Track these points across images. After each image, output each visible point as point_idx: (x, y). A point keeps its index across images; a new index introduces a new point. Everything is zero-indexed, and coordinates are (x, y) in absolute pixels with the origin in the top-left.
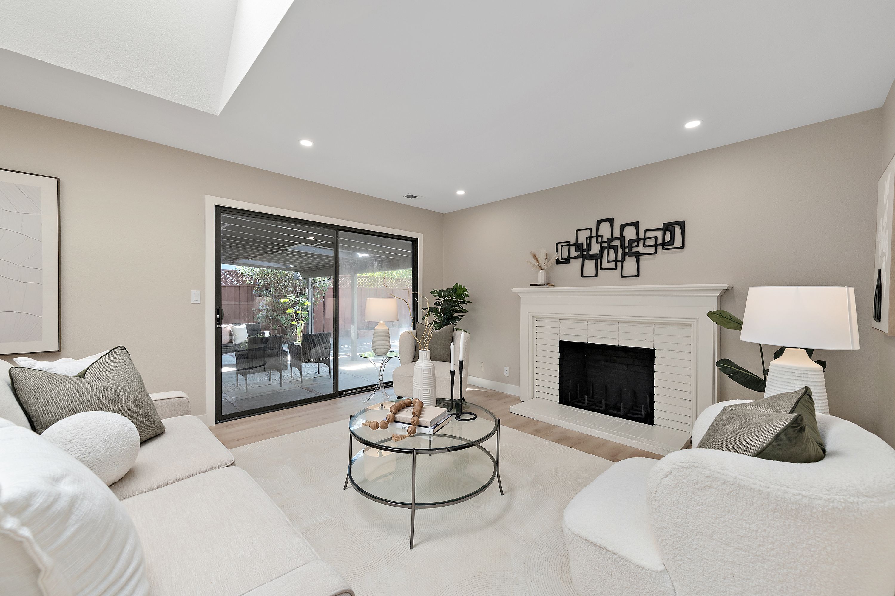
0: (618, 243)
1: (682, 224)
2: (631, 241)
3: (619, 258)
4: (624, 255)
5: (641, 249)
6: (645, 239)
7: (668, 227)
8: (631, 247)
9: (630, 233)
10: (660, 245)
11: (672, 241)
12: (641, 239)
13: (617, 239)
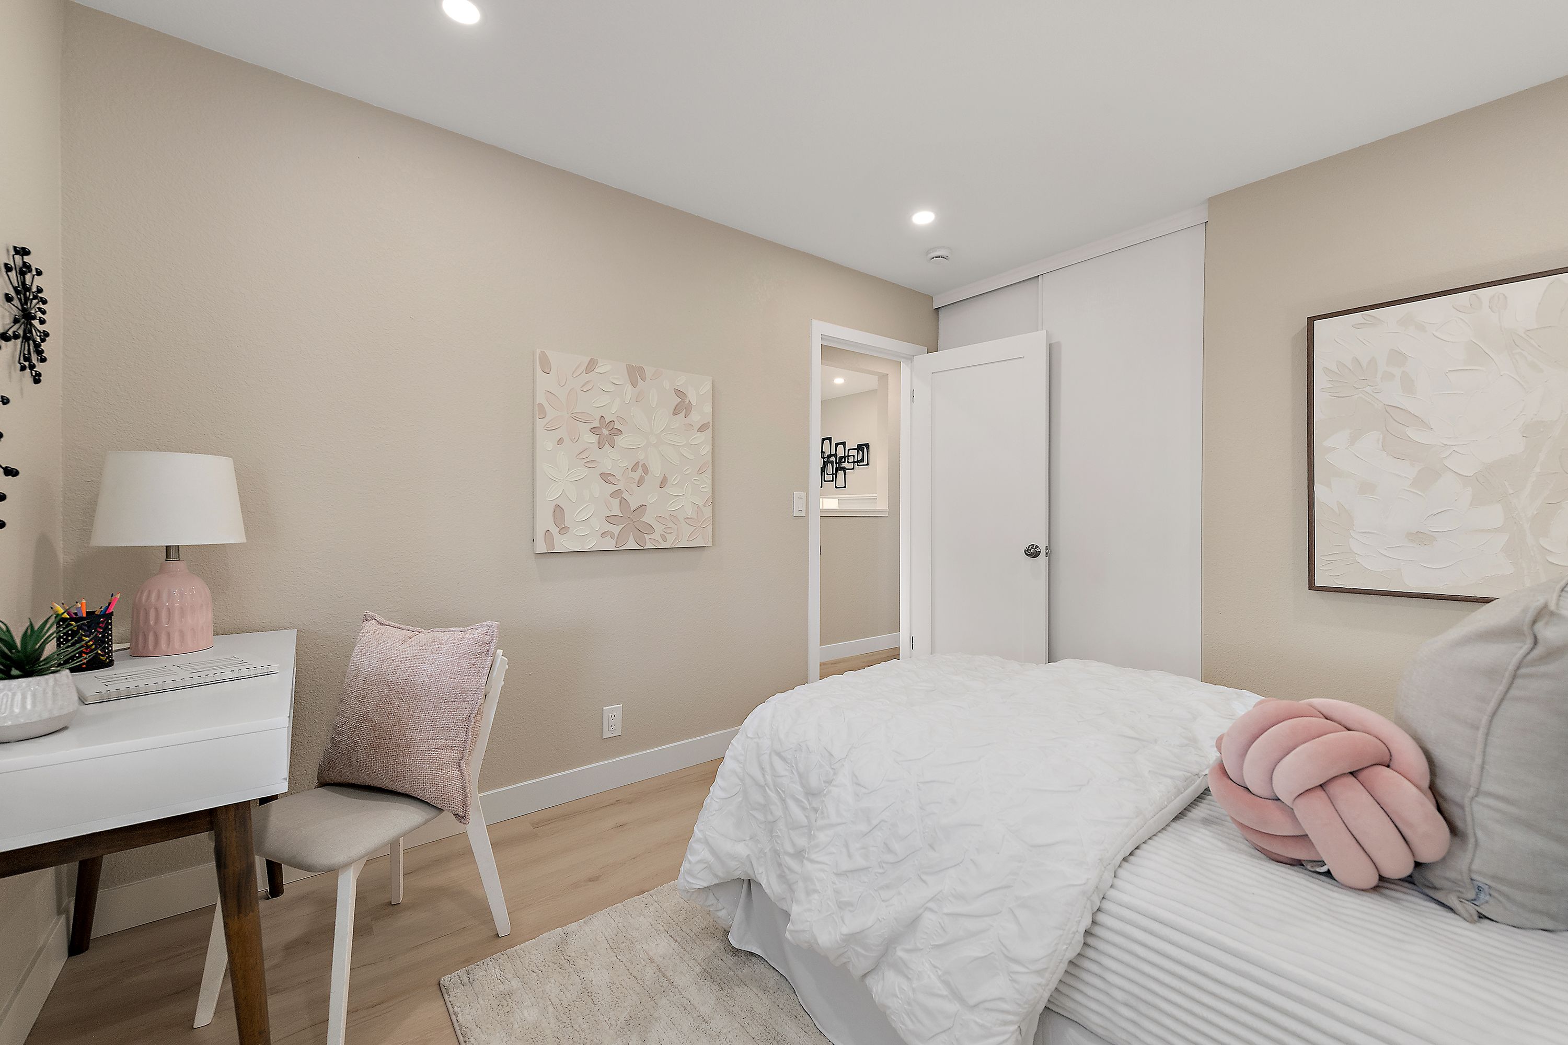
0: (833, 459)
1: (867, 446)
2: (841, 458)
3: (834, 473)
4: (837, 469)
5: (845, 465)
6: (848, 456)
7: (860, 448)
8: (840, 462)
9: (841, 452)
10: (856, 462)
11: (862, 460)
12: (847, 456)
13: (833, 455)
